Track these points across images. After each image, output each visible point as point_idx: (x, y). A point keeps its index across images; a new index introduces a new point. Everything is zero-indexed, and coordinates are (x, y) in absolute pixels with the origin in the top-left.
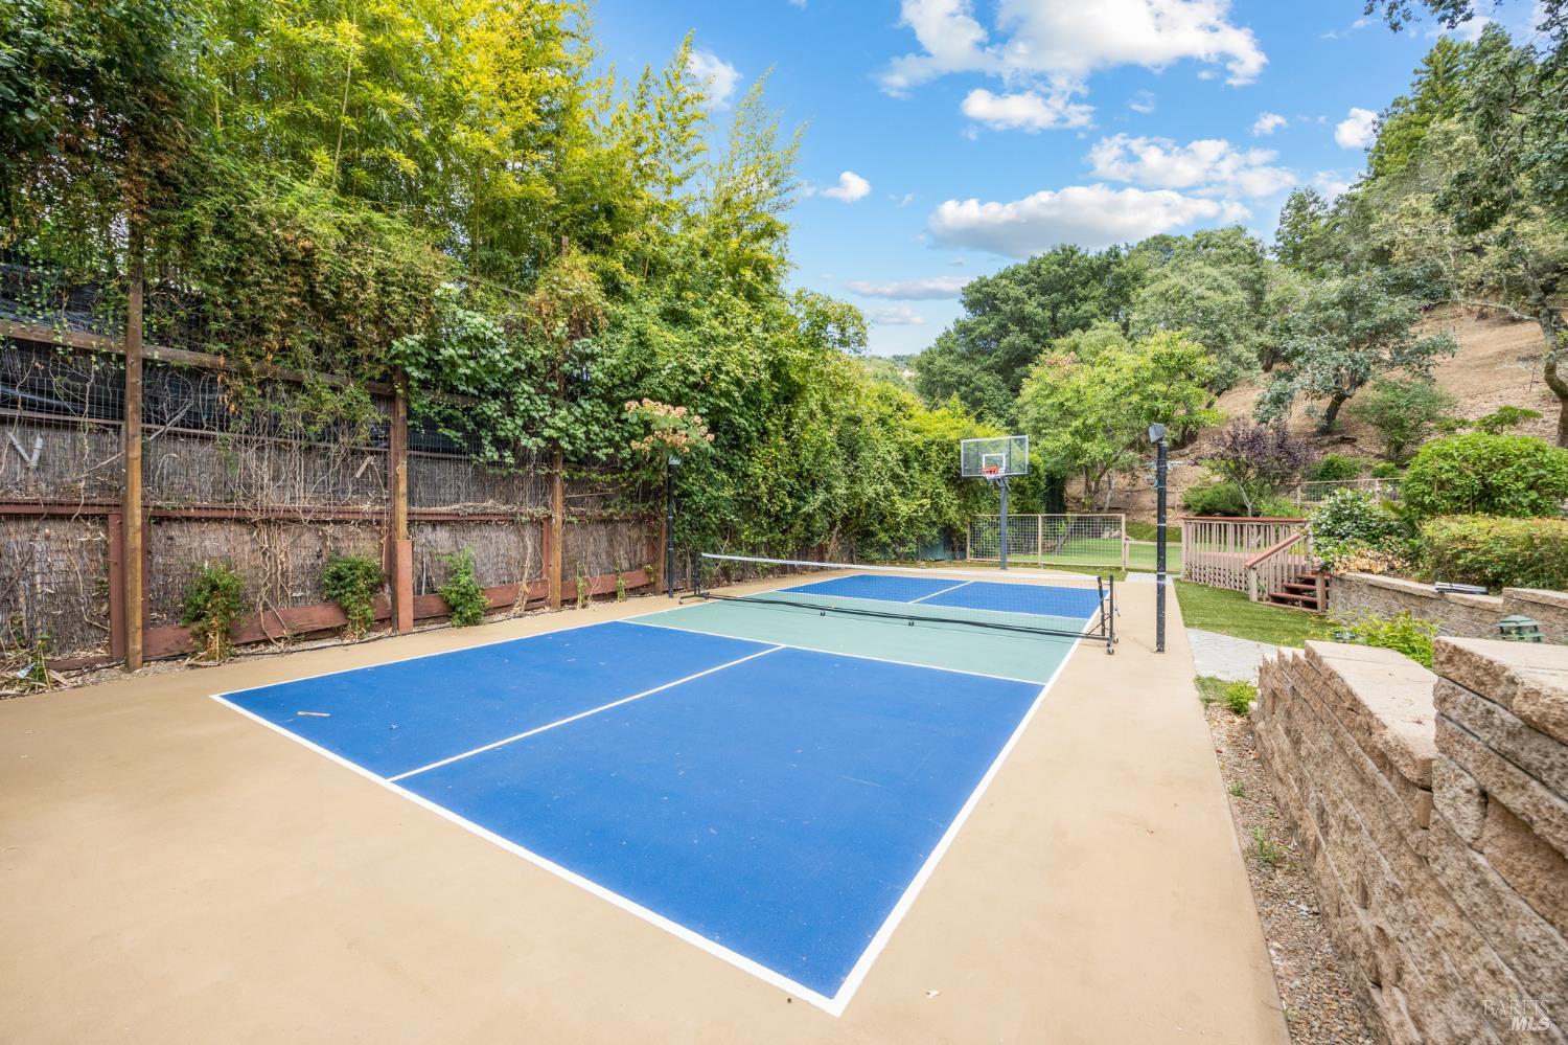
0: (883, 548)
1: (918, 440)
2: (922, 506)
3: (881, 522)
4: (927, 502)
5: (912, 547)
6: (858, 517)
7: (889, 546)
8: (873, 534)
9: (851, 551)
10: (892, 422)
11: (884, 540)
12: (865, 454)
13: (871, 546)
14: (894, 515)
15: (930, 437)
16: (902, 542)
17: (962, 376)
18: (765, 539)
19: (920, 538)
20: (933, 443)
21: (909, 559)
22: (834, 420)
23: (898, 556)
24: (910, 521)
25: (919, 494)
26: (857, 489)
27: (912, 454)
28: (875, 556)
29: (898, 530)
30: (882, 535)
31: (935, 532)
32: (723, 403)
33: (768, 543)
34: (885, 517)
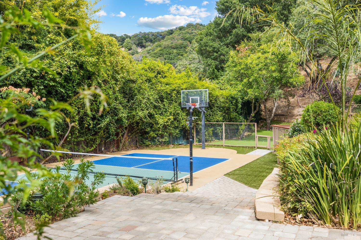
0: (153, 139)
1: (168, 89)
2: (169, 119)
3: (151, 127)
4: (171, 117)
5: (166, 139)
6: (138, 126)
7: (156, 138)
8: (148, 133)
9: (137, 141)
10: (154, 81)
11: (153, 135)
12: (139, 97)
13: (147, 139)
14: (157, 124)
15: (173, 87)
16: (162, 136)
17: (214, 48)
18: (83, 139)
19: (170, 134)
20: (175, 90)
21: (166, 144)
22: (118, 83)
23: (161, 143)
24: (165, 127)
25: (168, 114)
26: (134, 113)
27: (164, 95)
28: (148, 143)
29: (159, 131)
30: (152, 133)
31: (177, 131)
32: (52, 83)
33: (85, 140)
34: (153, 125)
